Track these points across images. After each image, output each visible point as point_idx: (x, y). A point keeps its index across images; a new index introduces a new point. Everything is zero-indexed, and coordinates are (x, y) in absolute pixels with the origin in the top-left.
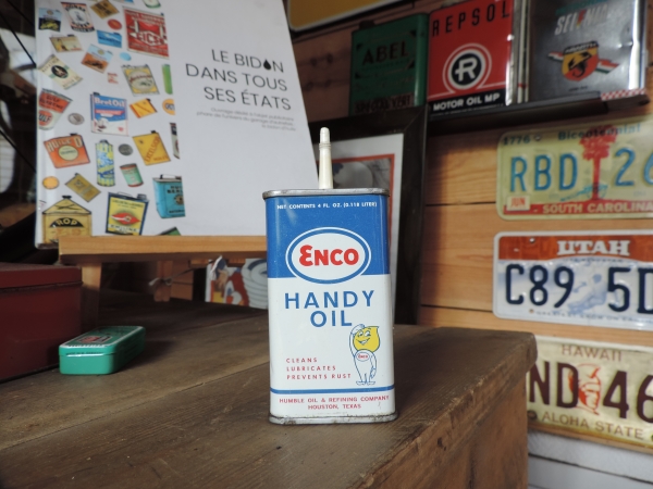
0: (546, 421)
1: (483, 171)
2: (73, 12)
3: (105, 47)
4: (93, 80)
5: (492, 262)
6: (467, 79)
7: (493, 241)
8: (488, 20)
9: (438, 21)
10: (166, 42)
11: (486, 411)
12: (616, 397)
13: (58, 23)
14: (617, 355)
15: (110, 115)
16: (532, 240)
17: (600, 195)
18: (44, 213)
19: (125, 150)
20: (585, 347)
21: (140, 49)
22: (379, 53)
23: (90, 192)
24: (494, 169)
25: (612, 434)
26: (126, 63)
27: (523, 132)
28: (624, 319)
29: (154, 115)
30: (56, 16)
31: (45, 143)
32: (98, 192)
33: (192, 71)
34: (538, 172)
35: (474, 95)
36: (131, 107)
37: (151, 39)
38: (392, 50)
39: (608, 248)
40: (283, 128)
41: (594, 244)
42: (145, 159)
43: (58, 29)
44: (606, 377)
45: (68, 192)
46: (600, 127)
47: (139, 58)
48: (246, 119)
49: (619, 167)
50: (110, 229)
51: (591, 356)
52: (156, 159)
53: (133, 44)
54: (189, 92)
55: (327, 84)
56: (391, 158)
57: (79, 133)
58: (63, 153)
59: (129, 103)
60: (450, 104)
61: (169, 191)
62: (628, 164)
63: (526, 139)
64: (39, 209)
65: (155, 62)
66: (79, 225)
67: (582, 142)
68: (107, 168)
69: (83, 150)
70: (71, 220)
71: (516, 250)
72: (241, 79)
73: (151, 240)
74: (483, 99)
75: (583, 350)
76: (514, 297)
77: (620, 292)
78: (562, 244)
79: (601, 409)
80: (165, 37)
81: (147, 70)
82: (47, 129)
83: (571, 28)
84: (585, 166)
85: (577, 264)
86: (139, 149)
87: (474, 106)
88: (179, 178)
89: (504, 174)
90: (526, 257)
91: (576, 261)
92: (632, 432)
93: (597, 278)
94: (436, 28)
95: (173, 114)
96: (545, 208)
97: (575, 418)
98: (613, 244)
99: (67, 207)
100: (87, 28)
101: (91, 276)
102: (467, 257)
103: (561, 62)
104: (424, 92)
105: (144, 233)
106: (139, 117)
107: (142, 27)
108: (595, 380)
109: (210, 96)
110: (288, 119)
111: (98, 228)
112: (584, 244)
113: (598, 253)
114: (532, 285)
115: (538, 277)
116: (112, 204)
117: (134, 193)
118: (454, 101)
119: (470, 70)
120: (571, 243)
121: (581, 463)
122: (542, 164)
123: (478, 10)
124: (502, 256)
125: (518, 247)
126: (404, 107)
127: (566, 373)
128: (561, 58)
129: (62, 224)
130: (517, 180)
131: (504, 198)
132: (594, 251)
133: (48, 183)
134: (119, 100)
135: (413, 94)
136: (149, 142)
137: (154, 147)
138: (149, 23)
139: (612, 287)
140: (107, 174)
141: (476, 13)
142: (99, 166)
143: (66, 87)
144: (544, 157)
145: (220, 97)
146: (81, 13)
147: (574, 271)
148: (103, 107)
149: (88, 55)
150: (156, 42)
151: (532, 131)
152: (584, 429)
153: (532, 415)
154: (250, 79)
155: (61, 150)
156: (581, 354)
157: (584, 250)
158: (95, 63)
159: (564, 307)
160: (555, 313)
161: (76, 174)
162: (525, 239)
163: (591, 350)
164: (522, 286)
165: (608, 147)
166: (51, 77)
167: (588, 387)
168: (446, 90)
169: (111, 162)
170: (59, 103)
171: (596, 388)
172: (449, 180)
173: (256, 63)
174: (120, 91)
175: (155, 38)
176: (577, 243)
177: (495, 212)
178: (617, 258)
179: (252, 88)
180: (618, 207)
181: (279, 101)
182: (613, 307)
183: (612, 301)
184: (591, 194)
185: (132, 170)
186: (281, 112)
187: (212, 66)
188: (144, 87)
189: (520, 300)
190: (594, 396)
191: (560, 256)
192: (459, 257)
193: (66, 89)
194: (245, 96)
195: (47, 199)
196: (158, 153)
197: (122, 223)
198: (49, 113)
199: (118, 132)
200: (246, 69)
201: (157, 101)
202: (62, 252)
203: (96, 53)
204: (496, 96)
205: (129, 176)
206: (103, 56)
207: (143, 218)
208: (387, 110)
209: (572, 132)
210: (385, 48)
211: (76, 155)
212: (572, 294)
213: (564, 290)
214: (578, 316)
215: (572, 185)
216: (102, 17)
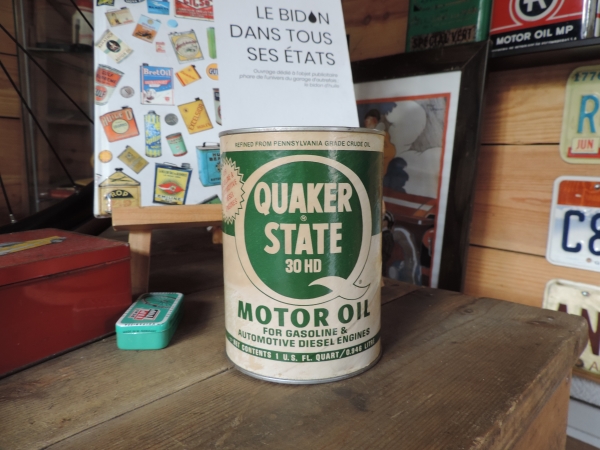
0: (593, 370)
1: (549, 109)
3: (154, 16)
4: (142, 52)
5: (550, 207)
6: (537, 10)
7: (553, 185)
10: (211, 3)
15: (158, 86)
16: (597, 186)
18: (100, 186)
19: (171, 120)
21: (186, 14)
23: (139, 164)
24: (561, 108)
26: (173, 30)
29: (198, 83)
31: (101, 118)
32: (147, 163)
33: (236, 31)
35: (543, 28)
36: (177, 75)
37: (197, 2)
40: (326, 86)
42: (189, 128)
43: (112, 4)
45: (120, 164)
47: (186, 24)
48: (288, 79)
50: (157, 199)
52: (199, 127)
53: (181, 9)
54: (232, 54)
55: (386, 17)
56: (447, 97)
57: (130, 106)
58: (116, 127)
59: (175, 71)
60: (515, 38)
61: (211, 159)
64: (97, 183)
65: (200, 26)
66: (130, 196)
68: (154, 139)
69: (133, 122)
70: (123, 191)
71: (578, 196)
72: (285, 35)
73: (194, 209)
74: (553, 31)
76: (571, 244)
81: (192, 35)
82: (102, 104)
86: (184, 118)
87: (542, 39)
89: (571, 112)
90: (588, 203)
95: (216, 79)
99: (119, 180)
101: (140, 243)
102: (522, 200)
104: (487, 24)
105: (187, 203)
106: (184, 85)
109: (253, 57)
110: (333, 75)
111: (146, 200)
114: (593, 234)
116: (159, 174)
117: (178, 162)
118: (521, 35)
124: (562, 201)
125: (580, 193)
126: (464, 41)
129: (115, 196)
130: (586, 121)
131: (570, 139)
133: (103, 157)
134: (166, 69)
135: (475, 27)
136: (193, 109)
137: (198, 115)
140: (154, 145)
142: (148, 138)
143: (119, 61)
145: (263, 57)
148: (155, 79)
149: (139, 26)
150: (202, 5)
153: (578, 364)
154: (294, 34)
155: (114, 124)
158: (145, 34)
161: (127, 147)
162: (589, 185)
164: (580, 234)
166: (106, 52)
168: (513, 23)
169: (158, 133)
170: (112, 77)
172: (509, 119)
173: (301, 16)
174: (168, 60)
175: (202, 1)
177: (558, 153)
179: (296, 45)
181: (323, 56)
185: (177, 139)
186: (325, 68)
187: (255, 24)
188: (189, 53)
189: (578, 248)
192: (514, 199)
193: (119, 63)
194: (288, 53)
195: (103, 171)
196: (202, 121)
197: (168, 192)
198: (104, 88)
199: (165, 102)
200: (291, 24)
201: (202, 66)
202: (114, 224)
203: (146, 22)
204: (570, 28)
205: (174, 146)
206: (152, 25)
207: (187, 187)
208: (446, 45)
211: (127, 127)
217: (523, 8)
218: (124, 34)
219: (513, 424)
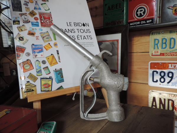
1: (145, 43)
2: (23, 17)
3: (34, 27)
4: (31, 40)
5: (148, 70)
6: (141, 15)
7: (148, 64)
10: (52, 22)
13: (19, 21)
15: (38, 51)
16: (161, 64)
18: (22, 88)
19: (44, 62)
21: (45, 26)
22: (112, 7)
24: (149, 42)
26: (41, 32)
27: (158, 31)
29: (51, 49)
30: (18, 19)
31: (19, 64)
32: (38, 78)
34: (163, 43)
35: (143, 20)
36: (44, 47)
37: (48, 22)
38: (116, 6)
40: (91, 46)
42: (50, 64)
43: (19, 24)
45: (28, 80)
47: (45, 29)
50: (42, 90)
52: (53, 64)
53: (43, 25)
55: (96, 16)
57: (29, 59)
60: (135, 23)
61: (58, 74)
63: (159, 33)
66: (33, 90)
68: (39, 70)
69: (31, 64)
70: (30, 89)
71: (155, 66)
72: (76, 31)
74: (146, 22)
75: (176, 96)
76: (155, 80)
78: (170, 65)
80: (52, 20)
81: (48, 33)
82: (20, 59)
86: (48, 61)
87: (143, 24)
88: (61, 69)
89: (152, 44)
91: (174, 70)
95: (57, 47)
96: (165, 54)
99: (29, 85)
100: (28, 22)
101: (37, 106)
102: (140, 68)
105: (52, 90)
106: (47, 50)
107: (45, 18)
110: (92, 42)
111: (39, 91)
114: (161, 77)
115: (162, 74)
116: (42, 81)
117: (48, 76)
118: (137, 22)
119: (142, 12)
120: (173, 65)
122: (164, 41)
124: (151, 68)
126: (121, 24)
127: (170, 102)
128: (172, 8)
129: (28, 91)
131: (152, 51)
133: (22, 78)
134: (40, 45)
135: (123, 20)
136: (51, 58)
137: (53, 60)
138: (47, 16)
140: (39, 72)
142: (37, 69)
144: (165, 39)
146: (25, 16)
147: (174, 73)
148: (37, 49)
149: (29, 31)
150: (49, 23)
151: (161, 30)
154: (79, 30)
155: (25, 66)
156: (175, 97)
157: (176, 67)
158: (31, 34)
159: (170, 83)
160: (167, 85)
161: (30, 73)
162: (158, 63)
164: (157, 77)
166: (18, 41)
168: (135, 19)
169: (40, 67)
170: (22, 50)
172: (135, 45)
173: (80, 25)
174: (40, 42)
175: (49, 21)
176: (175, 65)
177: (149, 55)
179: (80, 34)
181: (88, 37)
185: (47, 69)
186: (89, 41)
187: (67, 28)
188: (47, 39)
189: (157, 81)
191: (169, 69)
192: (138, 68)
193: (24, 44)
194: (78, 37)
195: (23, 83)
196: (54, 62)
197: (45, 87)
198: (19, 54)
199: (41, 56)
200: (78, 27)
201: (52, 43)
202: (29, 101)
203: (32, 30)
204: (151, 21)
205: (46, 71)
206: (34, 31)
207: (52, 85)
208: (116, 25)
209: (174, 31)
210: (114, 5)
211: (29, 67)
212: (173, 80)
213: (170, 79)
214: (174, 86)
215: (173, 47)
216: (32, 17)
217: (137, 15)
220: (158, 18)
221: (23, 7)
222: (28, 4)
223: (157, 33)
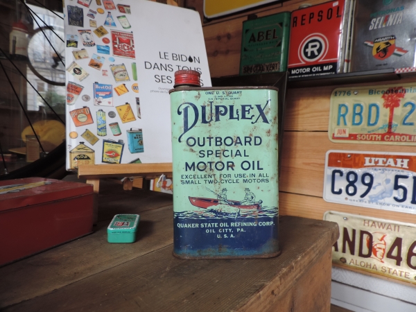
0: (352, 264)
1: (321, 111)
2: (84, 35)
3: (101, 55)
4: (94, 75)
5: (324, 168)
6: (313, 56)
7: (325, 155)
8: (328, 18)
9: (296, 18)
10: (134, 49)
11: (302, 272)
12: (394, 253)
13: (76, 42)
14: (397, 228)
15: (104, 95)
16: (349, 156)
17: (393, 130)
18: (70, 152)
19: (112, 115)
20: (378, 222)
21: (119, 54)
22: (259, 36)
24: (328, 111)
25: (391, 274)
26: (112, 63)
27: (346, 89)
28: (403, 206)
29: (127, 94)
30: (75, 39)
31: (70, 112)
32: (98, 140)
33: (148, 66)
34: (355, 114)
35: (317, 66)
36: (115, 89)
37: (126, 48)
38: (267, 34)
39: (396, 163)
41: (387, 160)
42: (122, 120)
43: (76, 46)
44: (389, 240)
45: (83, 140)
46: (395, 88)
47: (119, 60)
49: (405, 114)
50: (104, 160)
51: (381, 228)
52: (128, 119)
53: (117, 52)
54: (146, 78)
55: (227, 52)
57: (88, 106)
58: (80, 118)
60: (301, 70)
61: (135, 138)
62: (411, 111)
63: (349, 93)
64: (68, 150)
65: (127, 62)
66: (88, 158)
67: (383, 97)
68: (102, 126)
69: (90, 115)
70: (84, 155)
72: (176, 69)
73: (125, 166)
74: (322, 68)
75: (376, 223)
76: (336, 190)
77: (401, 191)
78: (367, 159)
79: (385, 259)
80: (133, 46)
81: (123, 67)
82: (71, 105)
83: (380, 27)
84: (385, 112)
85: (376, 172)
86: (119, 114)
87: (317, 72)
88: (141, 130)
89: (334, 114)
90: (345, 166)
91: (375, 169)
92: (403, 274)
93: (388, 181)
94: (295, 22)
95: (137, 92)
96: (358, 136)
97: (369, 264)
98: (399, 161)
99: (82, 149)
100: (91, 44)
101: (96, 185)
102: (309, 164)
103: (372, 47)
104: (286, 62)
105: (122, 162)
106: (119, 95)
107: (121, 41)
108: (383, 242)
109: (158, 80)
111: (98, 161)
112: (381, 160)
113: (389, 166)
114: (348, 183)
115: (352, 178)
116: (105, 146)
117: (116, 139)
118: (305, 69)
119: (315, 50)
120: (373, 159)
121: (372, 290)
122: (358, 110)
123: (322, 12)
124: (330, 165)
125: (340, 160)
126: (273, 71)
127: (365, 236)
128: (372, 45)
129: (81, 158)
130: (342, 118)
131: (334, 129)
132: (386, 165)
133: (73, 135)
134: (108, 85)
135: (279, 63)
136: (124, 109)
137: (127, 112)
138: (125, 38)
139: (397, 187)
140: (102, 129)
141: (320, 14)
142: (99, 125)
143: (81, 80)
144: (359, 105)
145: (164, 81)
146: (88, 35)
147: (374, 176)
148: (102, 91)
149: (92, 60)
150: (128, 49)
151: (352, 88)
152: (374, 270)
153: (343, 260)
154: (181, 68)
155: (79, 116)
156: (375, 226)
157: (380, 163)
158: (95, 65)
159: (366, 197)
160: (360, 201)
161: (87, 130)
162: (344, 155)
163: (382, 224)
164: (341, 184)
165: (399, 100)
166: (73, 74)
167: (378, 246)
168: (300, 62)
169: (105, 122)
170: (77, 89)
171: (383, 247)
172: (300, 116)
173: (184, 58)
174: (109, 80)
175: (128, 47)
176: (377, 159)
177: (327, 137)
178: (401, 170)
180: (403, 138)
182: (396, 199)
183: (396, 196)
184: (387, 129)
185: (115, 126)
187: (159, 62)
188: (122, 77)
189: (340, 192)
190: (382, 251)
191: (365, 167)
192: (304, 163)
193: (81, 81)
195: (72, 144)
196: (130, 116)
197: (110, 156)
198: (72, 95)
199: (108, 104)
200: (179, 63)
201: (129, 85)
202: (79, 174)
203: (96, 58)
204: (331, 67)
205: (114, 130)
206: (100, 60)
207: (122, 153)
208: (263, 72)
209: (377, 90)
210: (263, 33)
211: (86, 118)
212: (372, 190)
213: (367, 187)
214: (374, 203)
215: (375, 123)
216: (99, 37)
217: (306, 54)
218: (83, 64)
219: (300, 266)
220: (346, 63)
221: (86, 19)
222: (94, 14)
223: (345, 92)
